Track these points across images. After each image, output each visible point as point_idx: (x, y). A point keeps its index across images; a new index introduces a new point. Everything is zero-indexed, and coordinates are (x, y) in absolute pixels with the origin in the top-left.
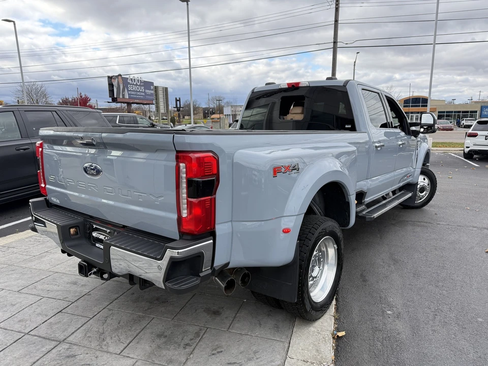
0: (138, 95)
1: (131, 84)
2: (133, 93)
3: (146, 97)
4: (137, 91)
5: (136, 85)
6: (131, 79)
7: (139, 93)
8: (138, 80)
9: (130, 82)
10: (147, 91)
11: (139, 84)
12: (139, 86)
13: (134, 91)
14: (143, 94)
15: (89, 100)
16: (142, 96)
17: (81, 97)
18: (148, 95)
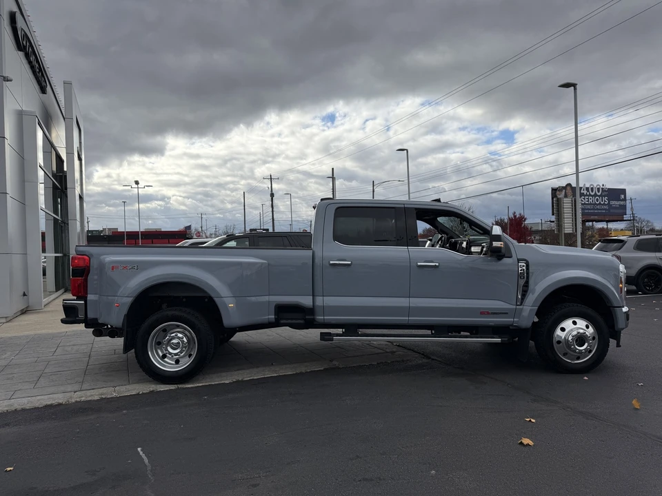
0: (598, 209)
1: (587, 195)
2: (589, 207)
3: (611, 211)
4: (595, 204)
5: (595, 195)
6: (587, 189)
7: (598, 207)
8: (598, 189)
9: (585, 192)
10: (613, 203)
11: (599, 194)
12: (599, 196)
13: (591, 204)
14: (606, 207)
15: (525, 221)
16: (605, 209)
17: (515, 216)
18: (616, 208)
